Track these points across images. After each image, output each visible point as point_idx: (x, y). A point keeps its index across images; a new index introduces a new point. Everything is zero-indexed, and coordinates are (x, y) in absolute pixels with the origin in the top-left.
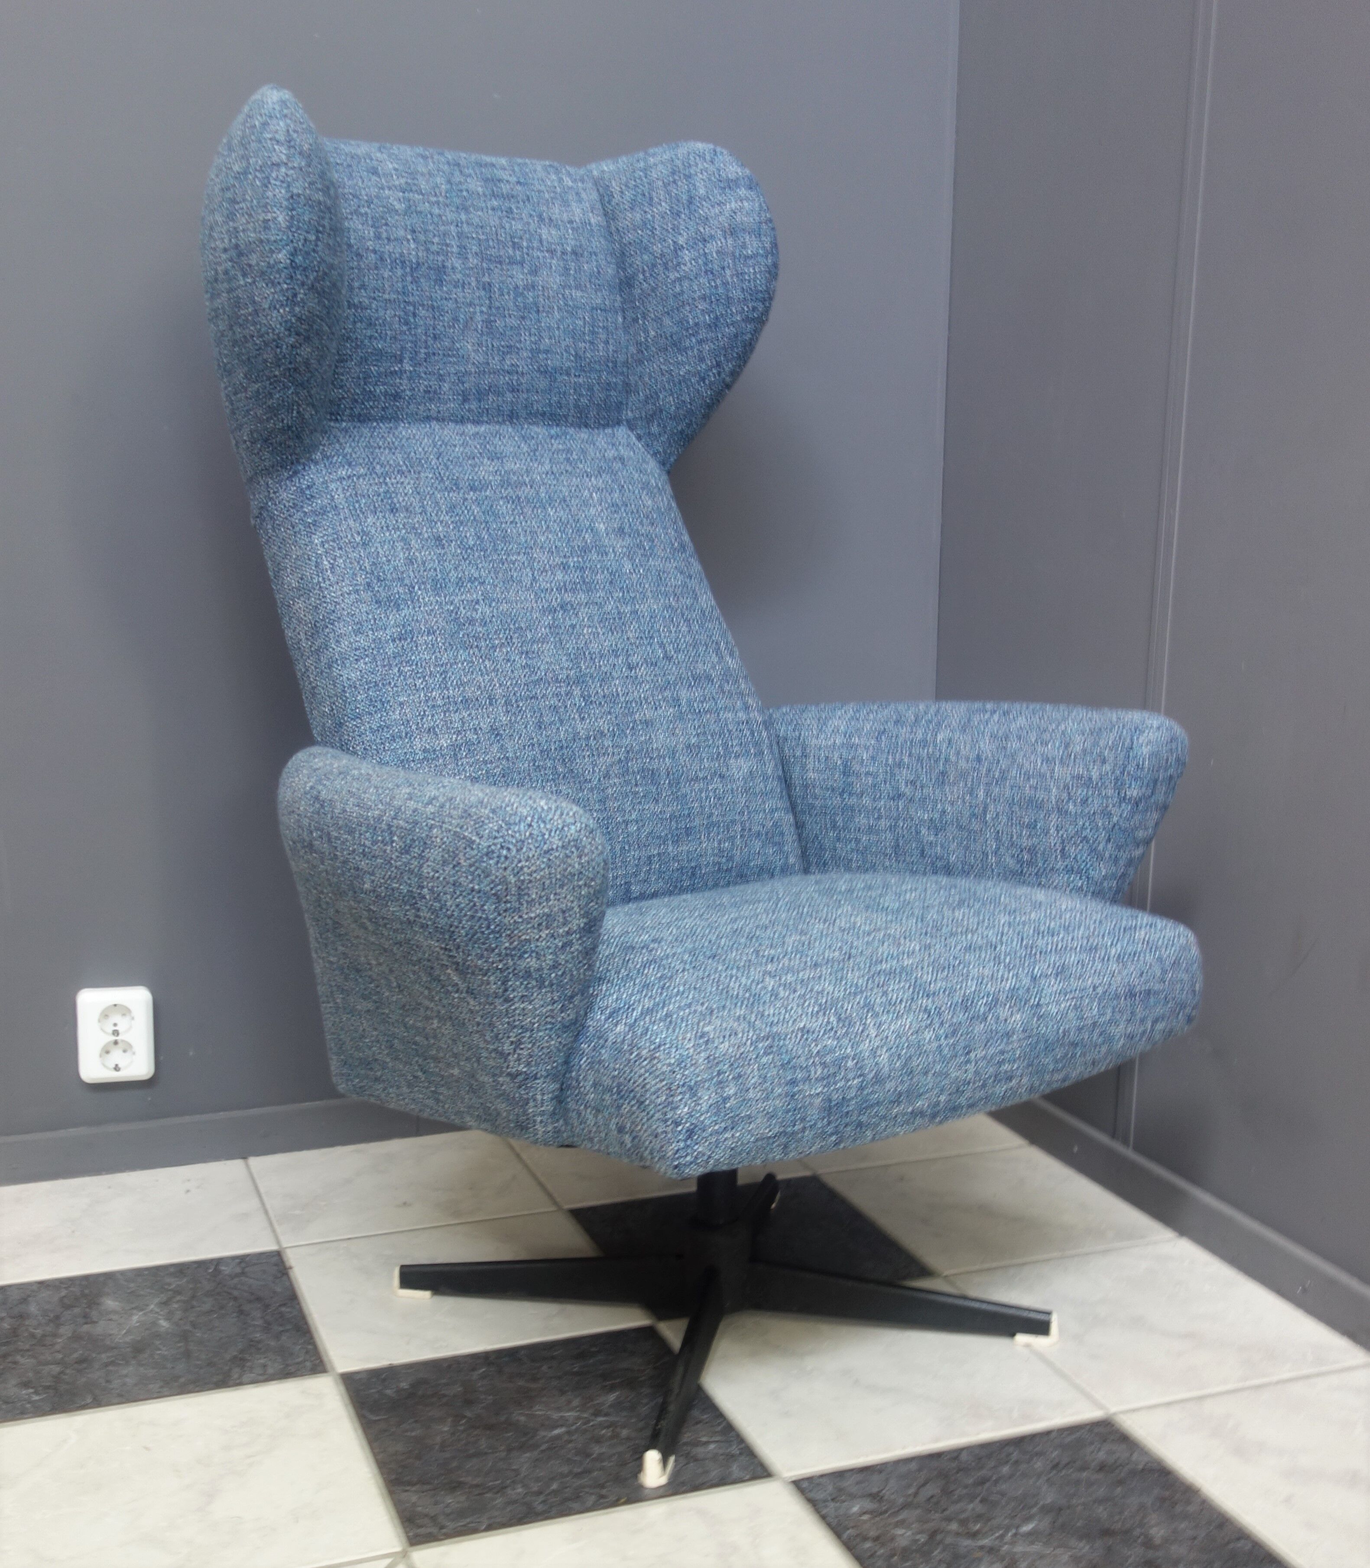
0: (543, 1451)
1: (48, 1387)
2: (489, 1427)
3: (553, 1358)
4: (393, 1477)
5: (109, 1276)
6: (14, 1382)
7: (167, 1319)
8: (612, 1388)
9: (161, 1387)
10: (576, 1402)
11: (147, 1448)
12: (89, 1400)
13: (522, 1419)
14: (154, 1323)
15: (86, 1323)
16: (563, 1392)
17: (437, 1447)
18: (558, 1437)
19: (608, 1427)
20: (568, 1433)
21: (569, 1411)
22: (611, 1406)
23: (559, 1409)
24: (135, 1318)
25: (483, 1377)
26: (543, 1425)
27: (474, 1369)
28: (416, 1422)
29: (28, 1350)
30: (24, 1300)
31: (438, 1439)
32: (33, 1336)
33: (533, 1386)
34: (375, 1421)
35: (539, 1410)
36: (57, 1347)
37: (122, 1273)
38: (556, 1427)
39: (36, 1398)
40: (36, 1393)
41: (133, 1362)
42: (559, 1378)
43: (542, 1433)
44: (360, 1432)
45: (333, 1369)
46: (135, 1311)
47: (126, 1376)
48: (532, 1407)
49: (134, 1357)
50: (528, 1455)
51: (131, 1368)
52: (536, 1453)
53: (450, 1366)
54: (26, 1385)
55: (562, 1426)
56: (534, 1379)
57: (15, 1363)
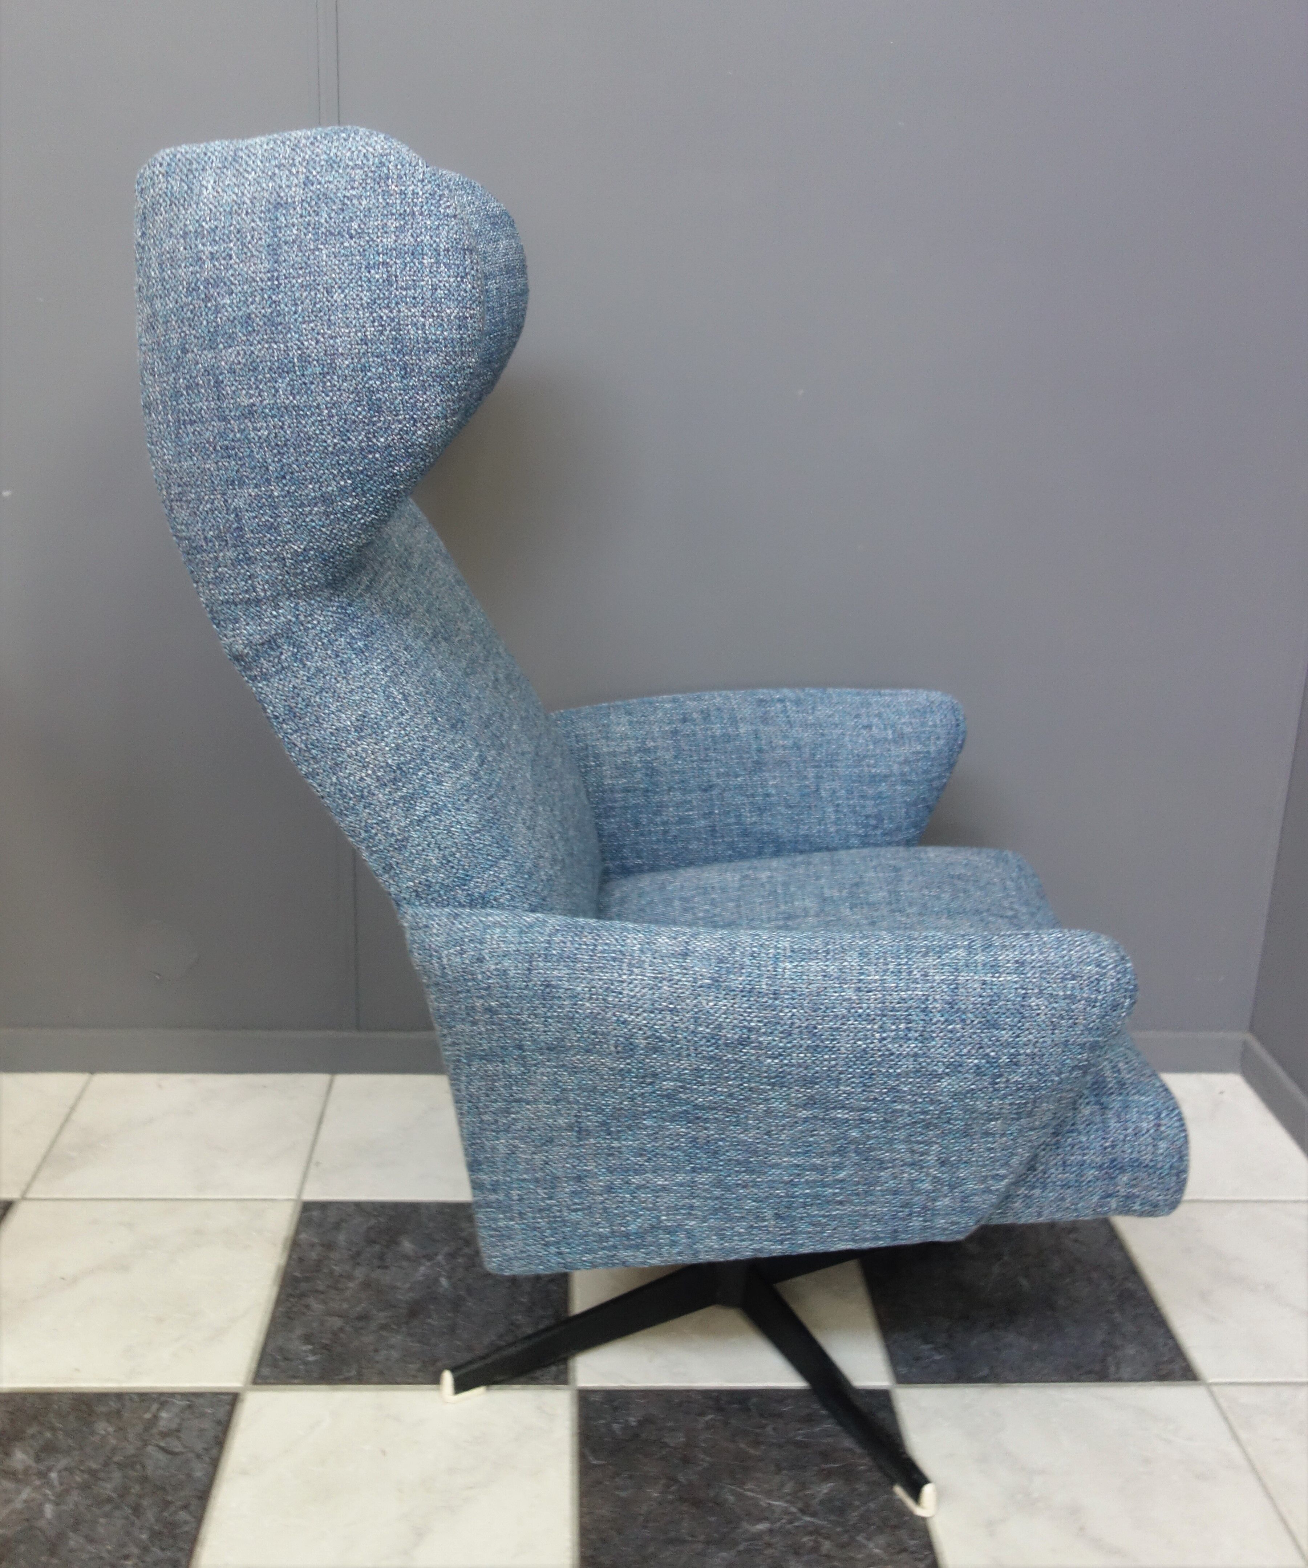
0: (740, 1553)
1: (325, 1347)
2: (697, 1503)
3: (780, 1415)
4: (590, 1552)
5: (414, 1208)
6: (299, 1331)
7: (449, 1278)
8: (828, 1475)
9: (419, 1370)
10: (788, 1488)
11: (384, 1453)
12: (353, 1373)
13: (731, 1498)
14: (436, 1281)
15: (379, 1267)
16: (779, 1469)
17: (641, 1518)
18: (758, 1536)
19: (811, 1533)
20: (771, 1531)
21: (780, 1498)
22: (822, 1503)
23: (769, 1494)
24: (422, 1269)
25: (709, 1427)
26: (749, 1514)
27: (702, 1414)
28: (630, 1477)
29: (322, 1293)
30: (337, 1226)
31: (644, 1509)
32: (332, 1272)
33: (752, 1451)
34: (595, 1466)
35: (750, 1490)
36: (348, 1294)
37: (427, 1206)
38: (759, 1520)
39: (311, 1358)
40: (313, 1352)
41: (404, 1329)
42: (780, 1446)
43: (745, 1525)
44: (576, 1477)
45: (574, 1380)
46: (423, 1261)
47: (392, 1347)
48: (744, 1484)
49: (407, 1323)
50: (724, 1554)
51: (399, 1337)
52: (733, 1553)
53: (680, 1404)
54: (307, 1338)
55: (766, 1519)
56: (756, 1443)
57: (307, 1307)
